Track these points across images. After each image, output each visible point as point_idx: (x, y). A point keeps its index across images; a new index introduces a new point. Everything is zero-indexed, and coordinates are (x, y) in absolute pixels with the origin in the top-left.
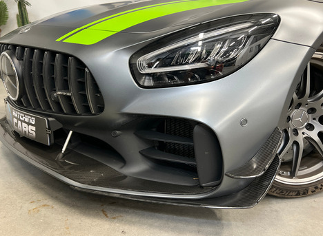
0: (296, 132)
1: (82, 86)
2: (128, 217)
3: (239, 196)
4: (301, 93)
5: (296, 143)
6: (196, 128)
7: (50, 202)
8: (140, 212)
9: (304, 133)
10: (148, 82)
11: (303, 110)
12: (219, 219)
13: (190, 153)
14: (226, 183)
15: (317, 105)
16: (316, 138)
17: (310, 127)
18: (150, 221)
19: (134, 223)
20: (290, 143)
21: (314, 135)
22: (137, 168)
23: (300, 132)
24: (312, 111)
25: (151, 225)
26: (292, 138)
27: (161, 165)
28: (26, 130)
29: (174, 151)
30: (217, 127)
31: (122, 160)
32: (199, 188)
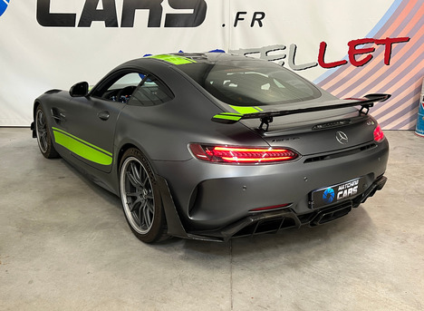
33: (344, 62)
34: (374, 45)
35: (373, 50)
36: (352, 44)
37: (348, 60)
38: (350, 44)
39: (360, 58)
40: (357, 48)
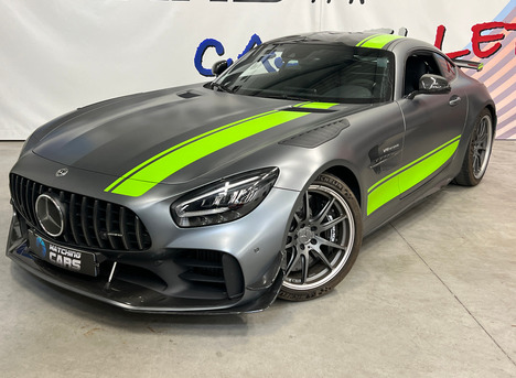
0: (303, 247)
1: (131, 229)
2: (172, 331)
3: (258, 302)
4: (303, 215)
5: (303, 255)
6: (224, 256)
7: (99, 326)
8: (181, 325)
9: (309, 247)
10: (185, 223)
11: (307, 229)
12: (245, 323)
13: (220, 273)
14: (247, 294)
15: (317, 224)
16: (319, 251)
17: (314, 242)
18: (190, 331)
19: (178, 334)
20: (298, 256)
21: (317, 248)
22: (177, 289)
23: (306, 247)
24: (314, 229)
25: (192, 334)
26: (300, 252)
27: (196, 285)
28: (69, 263)
29: (206, 273)
30: (238, 254)
31: (164, 284)
32: (227, 300)
33: (467, 52)
34: (503, 31)
35: (502, 37)
36: (477, 29)
37: (471, 49)
38: (474, 29)
39: (485, 47)
40: (483, 34)
